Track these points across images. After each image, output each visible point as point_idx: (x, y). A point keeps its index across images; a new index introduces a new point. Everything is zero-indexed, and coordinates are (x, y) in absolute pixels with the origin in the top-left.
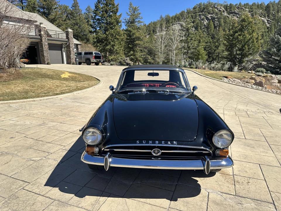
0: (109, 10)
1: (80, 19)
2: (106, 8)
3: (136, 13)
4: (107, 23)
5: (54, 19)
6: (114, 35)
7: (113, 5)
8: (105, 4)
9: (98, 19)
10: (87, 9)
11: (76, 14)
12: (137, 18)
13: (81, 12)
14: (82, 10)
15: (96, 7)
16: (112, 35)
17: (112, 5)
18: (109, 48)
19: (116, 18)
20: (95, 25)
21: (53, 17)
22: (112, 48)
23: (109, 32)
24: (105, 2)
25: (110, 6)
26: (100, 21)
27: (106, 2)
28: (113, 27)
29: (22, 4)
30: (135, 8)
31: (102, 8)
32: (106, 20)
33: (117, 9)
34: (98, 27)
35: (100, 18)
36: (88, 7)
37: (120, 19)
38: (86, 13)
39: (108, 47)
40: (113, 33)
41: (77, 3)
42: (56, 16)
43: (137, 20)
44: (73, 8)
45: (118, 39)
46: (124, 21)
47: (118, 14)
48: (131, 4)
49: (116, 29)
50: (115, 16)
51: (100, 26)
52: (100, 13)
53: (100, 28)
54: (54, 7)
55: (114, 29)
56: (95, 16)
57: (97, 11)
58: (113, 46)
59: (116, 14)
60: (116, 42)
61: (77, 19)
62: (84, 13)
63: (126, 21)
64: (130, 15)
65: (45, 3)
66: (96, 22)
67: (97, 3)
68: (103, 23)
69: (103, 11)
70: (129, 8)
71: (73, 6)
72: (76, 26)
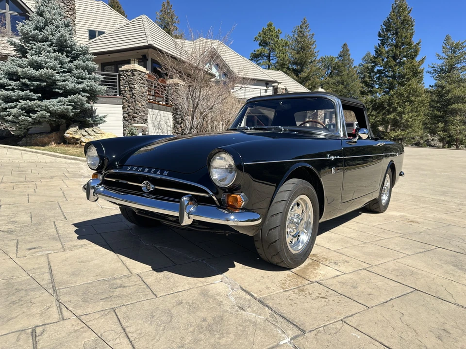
0: (400, 55)
1: (348, 74)
2: (394, 51)
3: (457, 53)
4: (394, 77)
5: (307, 77)
6: (406, 95)
7: (409, 44)
8: (394, 46)
9: (379, 71)
10: (364, 58)
11: (343, 67)
12: (459, 63)
13: (352, 63)
14: (353, 60)
15: (376, 52)
16: (401, 95)
17: (407, 45)
18: (392, 118)
19: (413, 66)
20: (372, 81)
21: (306, 75)
22: (397, 117)
23: (395, 91)
24: (395, 42)
25: (402, 47)
26: (383, 73)
27: (397, 42)
28: (406, 83)
29: (268, 62)
30: (457, 44)
31: (387, 52)
32: (393, 71)
33: (417, 51)
34: (377, 84)
35: (382, 68)
36: (367, 55)
37: (421, 67)
38: (362, 65)
39: (392, 116)
40: (402, 91)
41: (348, 51)
42: (310, 73)
43: (459, 66)
44: (340, 58)
45: (411, 102)
46: (431, 70)
47: (418, 59)
48: (448, 39)
49: (410, 85)
50: (411, 63)
51: (380, 83)
52: (383, 60)
53: (381, 85)
54: (310, 61)
55: (405, 84)
56: (373, 67)
57: (377, 58)
58: (400, 114)
59: (413, 59)
60: (407, 107)
61: (343, 75)
62: (359, 65)
63: (435, 70)
64: (445, 58)
65: (297, 56)
66: (373, 76)
67: (379, 46)
68: (388, 77)
69: (388, 57)
70: (444, 45)
71: (340, 56)
72: (341, 85)
